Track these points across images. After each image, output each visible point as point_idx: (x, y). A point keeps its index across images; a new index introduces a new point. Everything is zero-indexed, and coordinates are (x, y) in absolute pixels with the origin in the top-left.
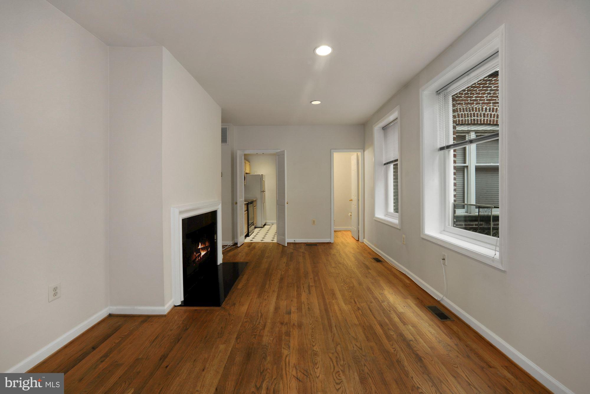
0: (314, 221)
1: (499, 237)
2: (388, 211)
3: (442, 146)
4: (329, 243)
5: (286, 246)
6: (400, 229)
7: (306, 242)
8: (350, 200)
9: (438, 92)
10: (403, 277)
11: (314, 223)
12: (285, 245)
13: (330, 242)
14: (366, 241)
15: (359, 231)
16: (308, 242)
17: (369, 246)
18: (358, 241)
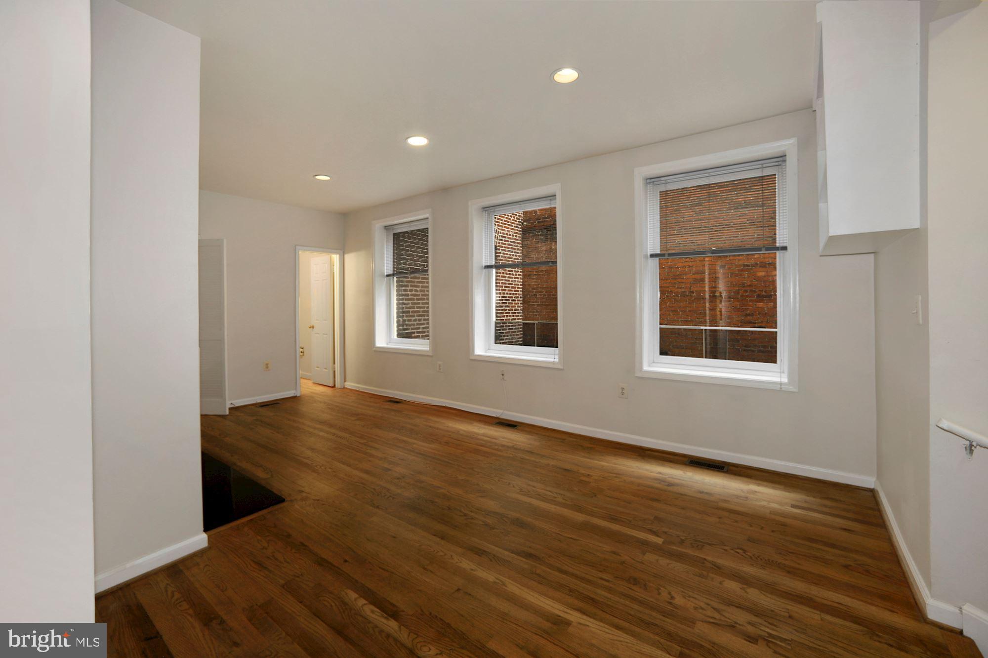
0: (267, 364)
1: (559, 346)
2: (392, 337)
3: (488, 264)
4: (294, 398)
5: (228, 415)
6: (431, 355)
7: (255, 402)
8: (310, 328)
9: (485, 209)
10: (442, 409)
11: (267, 368)
12: (226, 412)
13: (295, 395)
14: (349, 385)
15: (334, 372)
16: (258, 402)
17: (361, 390)
18: (334, 386)
